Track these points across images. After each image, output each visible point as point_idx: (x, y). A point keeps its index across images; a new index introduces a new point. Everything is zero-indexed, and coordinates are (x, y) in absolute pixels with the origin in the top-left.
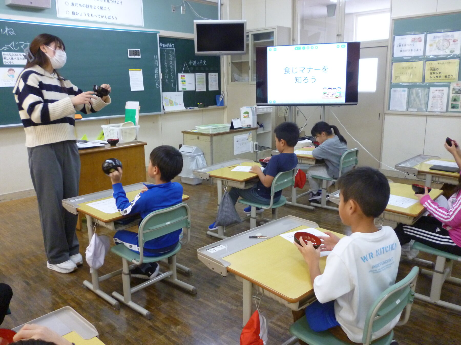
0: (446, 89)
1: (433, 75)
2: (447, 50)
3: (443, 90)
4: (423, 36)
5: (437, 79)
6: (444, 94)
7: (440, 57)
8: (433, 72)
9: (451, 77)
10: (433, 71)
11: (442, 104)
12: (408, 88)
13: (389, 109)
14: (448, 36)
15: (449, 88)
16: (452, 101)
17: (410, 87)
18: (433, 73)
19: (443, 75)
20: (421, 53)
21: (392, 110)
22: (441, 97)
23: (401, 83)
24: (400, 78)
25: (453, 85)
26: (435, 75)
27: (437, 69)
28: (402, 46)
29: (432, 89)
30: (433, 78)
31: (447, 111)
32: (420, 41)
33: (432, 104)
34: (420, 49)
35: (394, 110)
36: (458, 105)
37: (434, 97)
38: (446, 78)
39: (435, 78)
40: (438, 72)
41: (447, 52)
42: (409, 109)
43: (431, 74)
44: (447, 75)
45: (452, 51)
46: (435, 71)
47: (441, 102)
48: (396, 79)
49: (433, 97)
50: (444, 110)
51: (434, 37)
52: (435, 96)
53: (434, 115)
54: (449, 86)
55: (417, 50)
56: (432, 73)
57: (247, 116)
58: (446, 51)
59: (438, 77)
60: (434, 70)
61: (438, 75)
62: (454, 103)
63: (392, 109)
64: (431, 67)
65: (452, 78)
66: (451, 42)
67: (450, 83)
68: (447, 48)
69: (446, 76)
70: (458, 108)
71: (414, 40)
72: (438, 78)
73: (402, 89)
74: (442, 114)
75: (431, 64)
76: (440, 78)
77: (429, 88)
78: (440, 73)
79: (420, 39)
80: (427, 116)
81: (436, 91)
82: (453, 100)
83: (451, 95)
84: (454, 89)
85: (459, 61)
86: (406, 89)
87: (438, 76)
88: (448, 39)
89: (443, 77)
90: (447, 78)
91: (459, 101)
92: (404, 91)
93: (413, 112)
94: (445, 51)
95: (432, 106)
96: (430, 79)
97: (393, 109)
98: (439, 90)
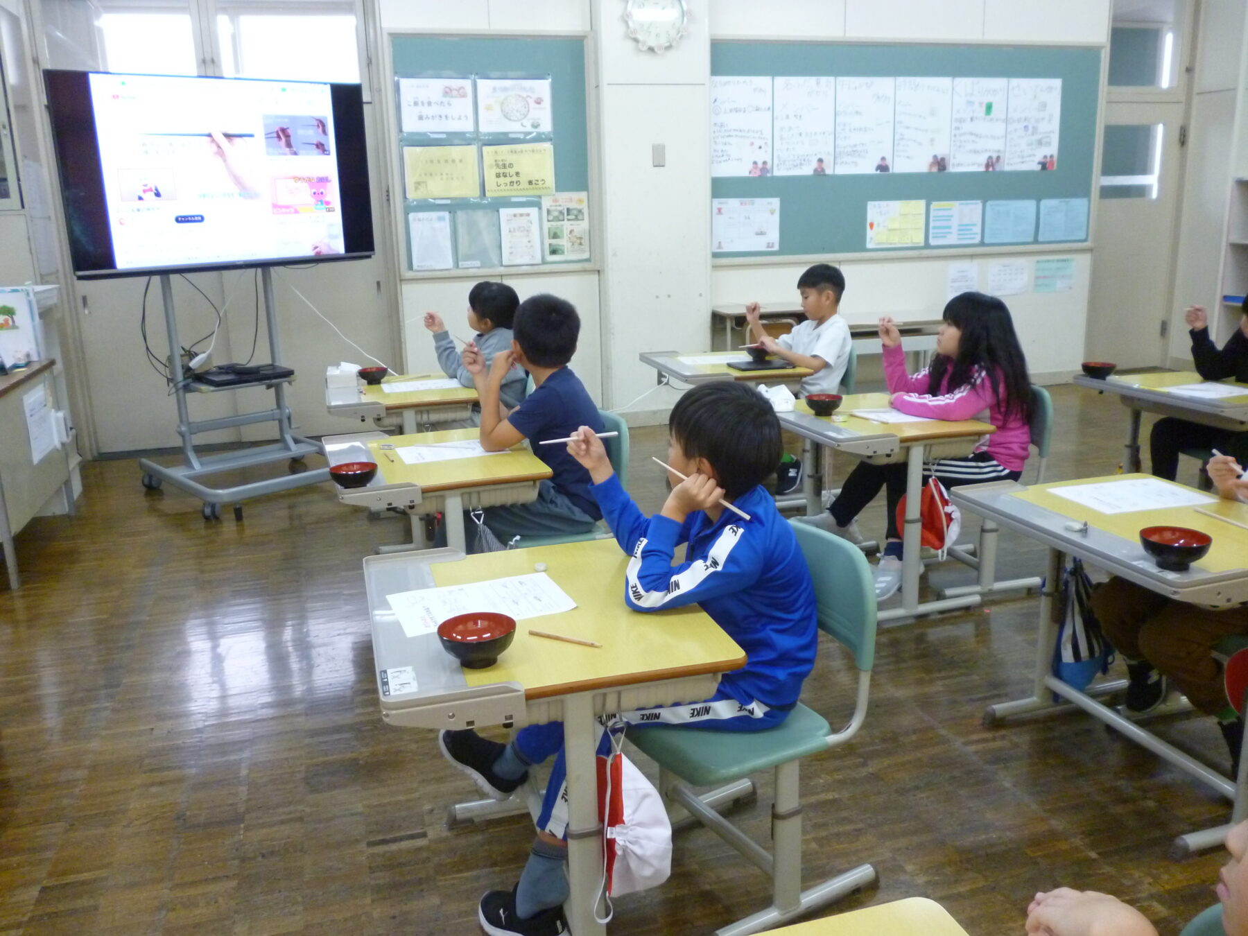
0: (534, 211)
1: (502, 180)
2: (526, 122)
3: (528, 215)
4: (467, 84)
5: (512, 188)
6: (531, 223)
7: (511, 136)
8: (502, 171)
9: (540, 183)
10: (503, 169)
11: (532, 246)
12: (450, 212)
13: (410, 267)
14: (524, 89)
15: (540, 208)
16: (549, 238)
17: (455, 207)
18: (501, 175)
19: (524, 179)
20: (467, 126)
21: (420, 269)
22: (528, 231)
23: (434, 199)
24: (426, 185)
25: (546, 203)
26: (508, 180)
27: (510, 164)
28: (420, 104)
29: (505, 213)
30: (503, 187)
31: (544, 262)
32: (464, 96)
33: (511, 247)
34: (466, 117)
35: (423, 269)
36: (563, 246)
37: (512, 230)
38: (531, 186)
39: (508, 187)
40: (512, 171)
41: (525, 126)
42: (460, 263)
43: (498, 176)
44: (533, 179)
45: (535, 125)
46: (507, 171)
47: (529, 242)
48: (416, 189)
49: (510, 231)
50: (538, 260)
51: (494, 89)
52: (514, 229)
53: (520, 272)
54: (538, 205)
55: (459, 119)
56: (499, 174)
57: (6, 321)
58: (524, 124)
59: (515, 184)
60: (504, 166)
61: (515, 179)
62: (554, 241)
63: (418, 266)
64: (496, 161)
65: (544, 186)
66: (532, 105)
67: (540, 197)
68: (525, 116)
69: (530, 182)
70: (563, 253)
71: (447, 92)
72: (515, 186)
73: (434, 215)
74: (536, 269)
75: (496, 152)
76: (519, 187)
77: (498, 211)
78: (517, 174)
79: (461, 91)
80: (502, 276)
81: (515, 215)
82: (552, 235)
83: (546, 225)
84: (549, 212)
85: (552, 146)
86: (446, 214)
87: (513, 182)
88: (524, 95)
89: (525, 185)
90: (534, 186)
91: (563, 237)
92: (440, 219)
93: (471, 270)
94: (522, 125)
95: (511, 253)
96: (497, 188)
97: (421, 266)
98: (521, 215)
